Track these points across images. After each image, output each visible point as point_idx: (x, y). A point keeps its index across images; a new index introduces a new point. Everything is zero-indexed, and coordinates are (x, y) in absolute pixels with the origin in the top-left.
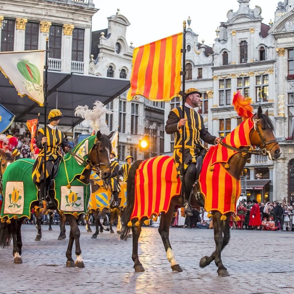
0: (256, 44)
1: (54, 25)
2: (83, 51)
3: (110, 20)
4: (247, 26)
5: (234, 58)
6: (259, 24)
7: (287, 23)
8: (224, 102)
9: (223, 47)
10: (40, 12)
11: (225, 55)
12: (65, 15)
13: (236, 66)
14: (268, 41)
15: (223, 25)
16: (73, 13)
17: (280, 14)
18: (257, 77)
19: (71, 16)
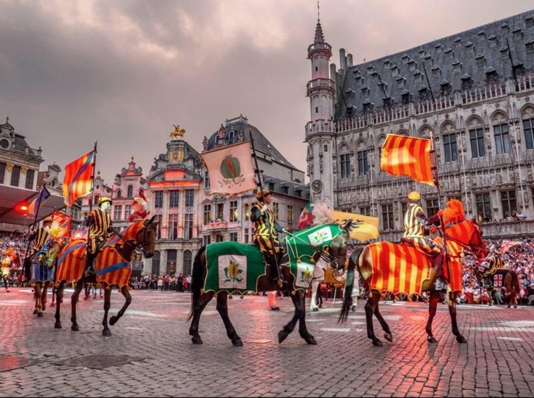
0: (138, 188)
1: (15, 166)
2: (32, 183)
3: (50, 167)
4: (133, 178)
5: (124, 194)
6: (139, 177)
7: (157, 178)
8: (117, 218)
9: (118, 187)
10: (7, 157)
11: (119, 192)
12: (23, 162)
13: (125, 199)
14: (145, 186)
15: (119, 176)
16: (28, 161)
17: (153, 173)
18: (126, 206)
19: (27, 162)
